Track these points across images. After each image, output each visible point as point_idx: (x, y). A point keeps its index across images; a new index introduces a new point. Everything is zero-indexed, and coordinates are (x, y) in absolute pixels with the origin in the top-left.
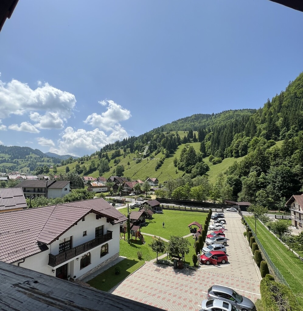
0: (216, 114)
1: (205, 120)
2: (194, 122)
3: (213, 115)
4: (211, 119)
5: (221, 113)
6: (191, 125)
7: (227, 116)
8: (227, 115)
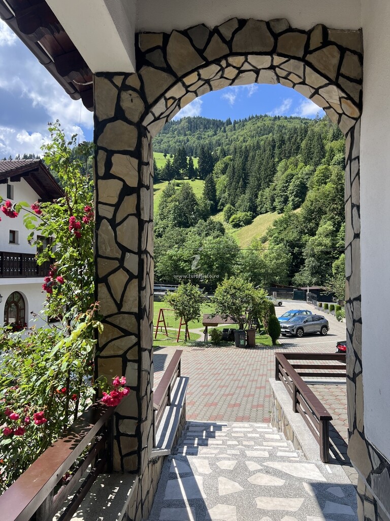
0: (235, 122)
1: (211, 133)
2: (185, 135)
3: (229, 123)
4: (225, 131)
5: (246, 120)
6: (180, 142)
7: (258, 127)
8: (259, 124)
